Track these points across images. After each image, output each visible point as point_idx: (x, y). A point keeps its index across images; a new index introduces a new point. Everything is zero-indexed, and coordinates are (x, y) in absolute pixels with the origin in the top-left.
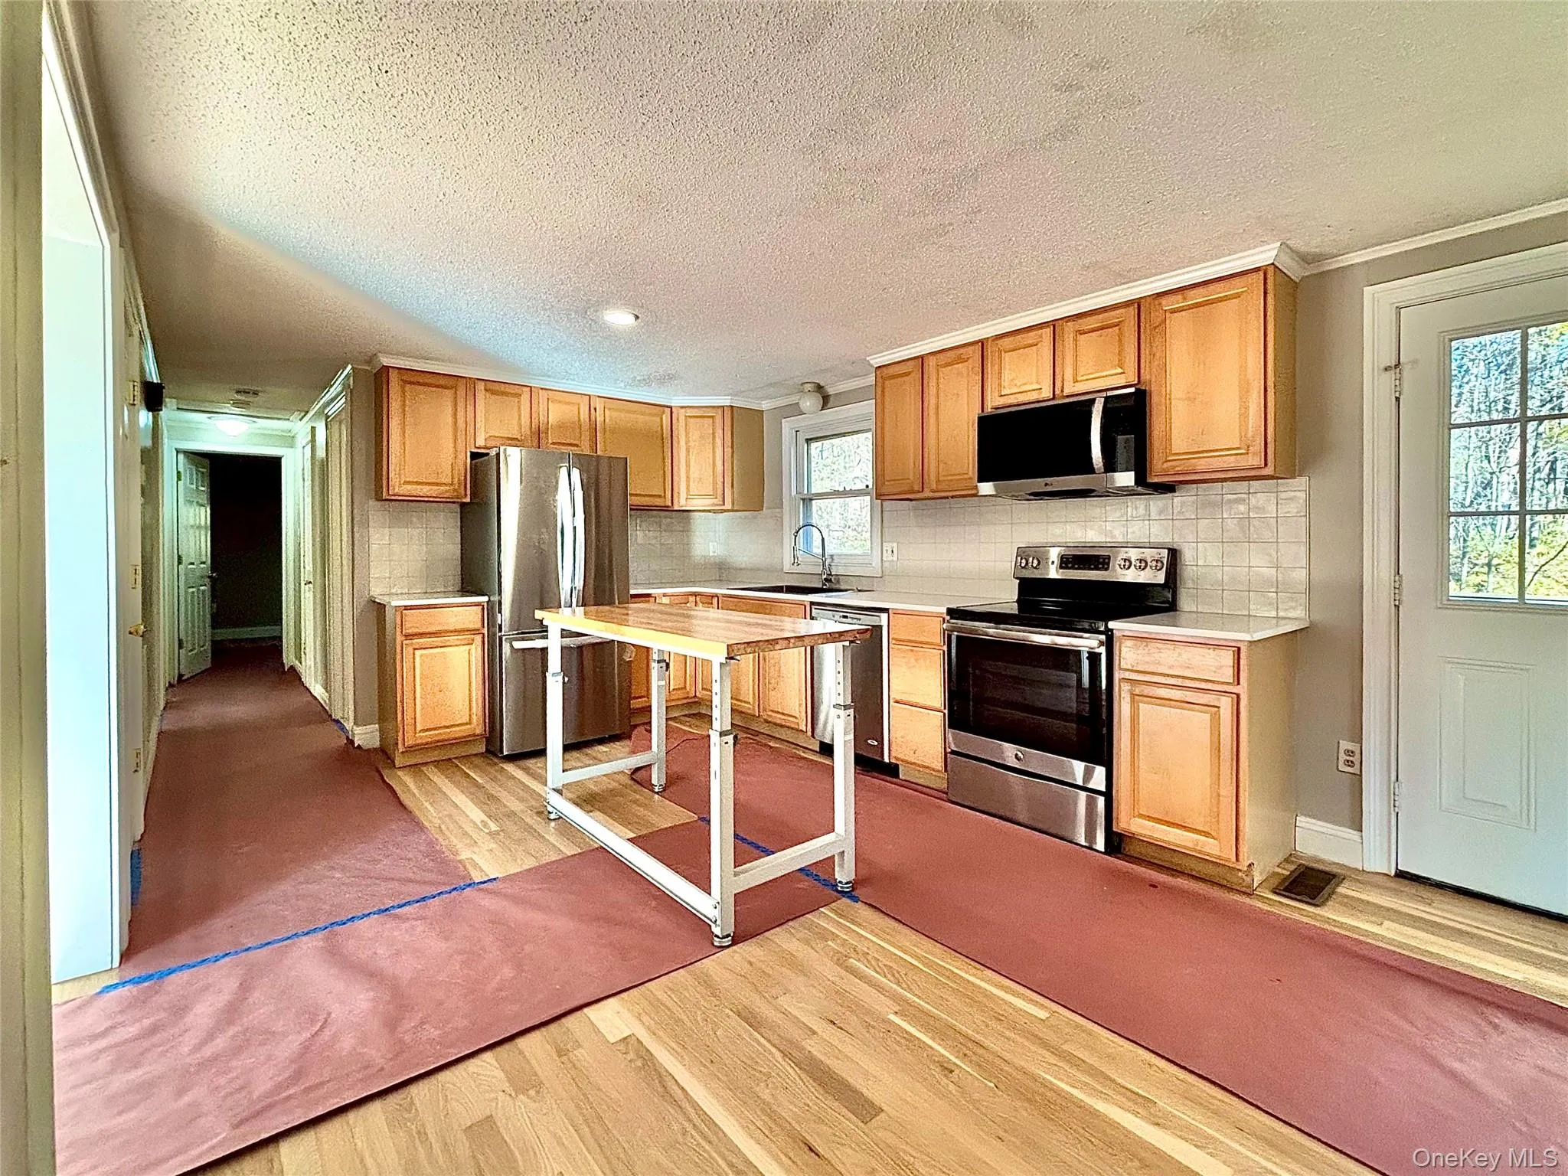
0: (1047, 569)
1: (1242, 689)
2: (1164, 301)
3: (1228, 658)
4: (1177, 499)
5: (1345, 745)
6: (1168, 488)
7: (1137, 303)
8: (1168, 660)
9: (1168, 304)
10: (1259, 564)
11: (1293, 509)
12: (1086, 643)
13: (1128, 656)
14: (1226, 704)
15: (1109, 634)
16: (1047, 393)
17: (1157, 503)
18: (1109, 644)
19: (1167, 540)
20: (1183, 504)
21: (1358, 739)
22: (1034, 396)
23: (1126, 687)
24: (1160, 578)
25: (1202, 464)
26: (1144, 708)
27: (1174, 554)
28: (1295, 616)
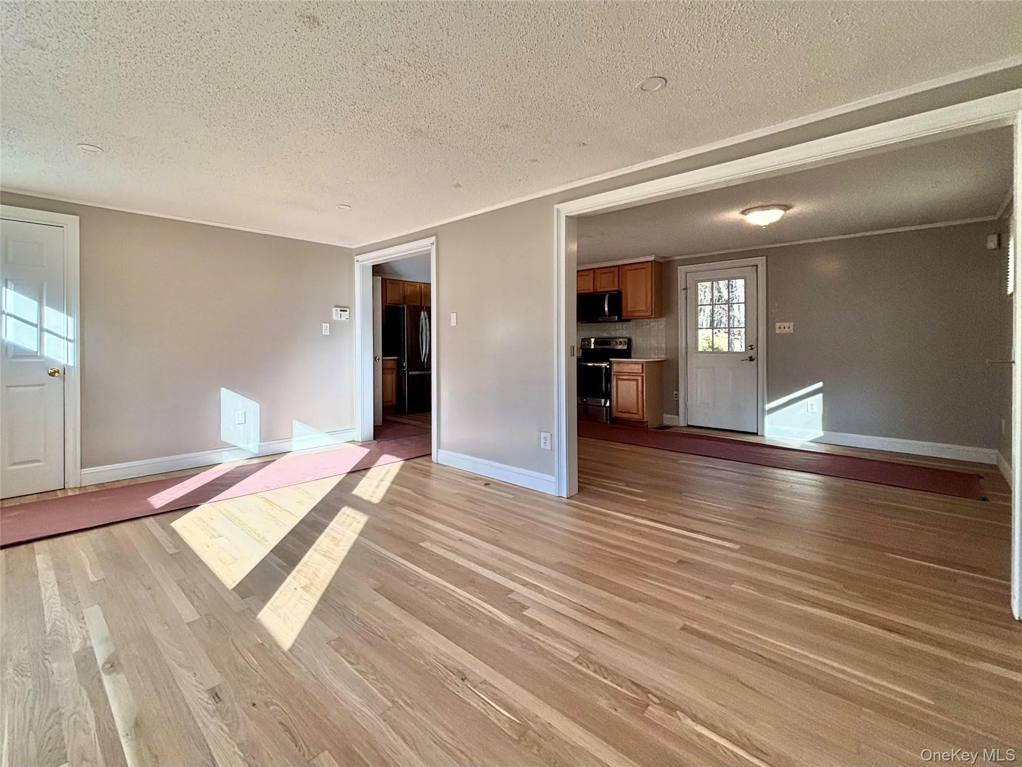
0: (591, 346)
1: (644, 375)
2: (625, 267)
3: (640, 366)
4: (631, 323)
5: (675, 392)
6: (629, 320)
7: (618, 266)
8: (626, 368)
9: (627, 268)
10: (653, 343)
11: (662, 326)
12: (604, 365)
13: (615, 368)
14: (640, 378)
15: (610, 362)
16: (591, 291)
17: (625, 325)
18: (610, 364)
19: (628, 336)
20: (632, 325)
21: (678, 390)
22: (588, 291)
23: (615, 376)
24: (625, 347)
25: (636, 314)
26: (619, 382)
27: (630, 340)
28: (662, 357)
